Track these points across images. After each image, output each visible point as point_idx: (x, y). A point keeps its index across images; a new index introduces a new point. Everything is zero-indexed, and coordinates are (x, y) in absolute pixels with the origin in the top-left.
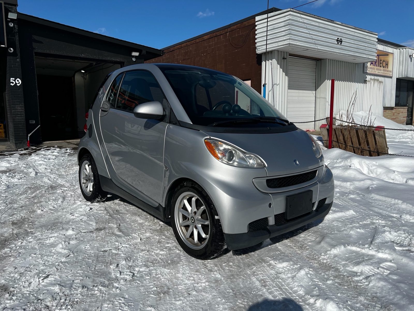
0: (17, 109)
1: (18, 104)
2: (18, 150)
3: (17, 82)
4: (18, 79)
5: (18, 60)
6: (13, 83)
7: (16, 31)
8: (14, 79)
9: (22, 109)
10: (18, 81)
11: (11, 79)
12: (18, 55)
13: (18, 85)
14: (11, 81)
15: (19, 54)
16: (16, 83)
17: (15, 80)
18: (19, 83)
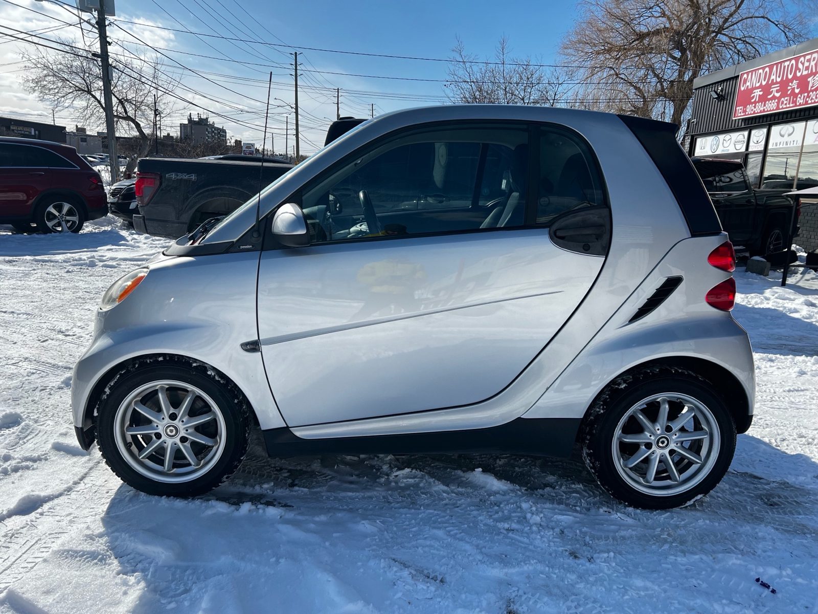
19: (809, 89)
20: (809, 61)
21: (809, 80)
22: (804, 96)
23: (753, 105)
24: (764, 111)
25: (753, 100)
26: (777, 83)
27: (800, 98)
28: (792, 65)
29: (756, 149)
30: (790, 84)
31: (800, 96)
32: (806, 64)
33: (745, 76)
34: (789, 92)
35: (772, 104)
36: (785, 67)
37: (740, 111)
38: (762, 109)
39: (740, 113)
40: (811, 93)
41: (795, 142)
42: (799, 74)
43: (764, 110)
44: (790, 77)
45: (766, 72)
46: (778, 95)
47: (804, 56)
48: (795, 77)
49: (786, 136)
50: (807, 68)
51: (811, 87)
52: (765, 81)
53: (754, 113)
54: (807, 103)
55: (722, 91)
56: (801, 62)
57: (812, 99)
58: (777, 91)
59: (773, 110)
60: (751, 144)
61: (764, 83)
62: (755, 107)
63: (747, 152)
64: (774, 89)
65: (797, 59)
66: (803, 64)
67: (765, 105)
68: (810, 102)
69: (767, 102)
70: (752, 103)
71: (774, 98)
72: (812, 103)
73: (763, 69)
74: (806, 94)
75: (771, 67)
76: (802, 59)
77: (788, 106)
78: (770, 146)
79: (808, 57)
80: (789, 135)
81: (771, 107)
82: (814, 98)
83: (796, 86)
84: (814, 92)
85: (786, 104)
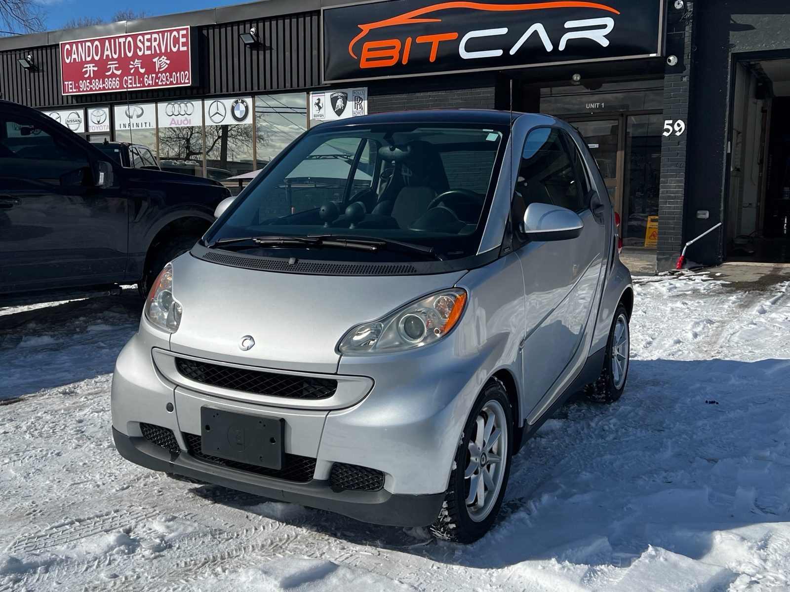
0: (670, 187)
1: (672, 176)
2: (660, 274)
3: (677, 128)
4: (679, 122)
5: (685, 79)
6: (668, 130)
7: (689, 15)
8: (671, 122)
9: (680, 187)
10: (679, 125)
11: (667, 122)
12: (685, 69)
13: (678, 134)
14: (666, 127)
15: (688, 67)
16: (674, 131)
17: (672, 125)
18: (680, 130)
19: (157, 70)
20: (149, 40)
21: (154, 60)
22: (152, 77)
23: (88, 81)
24: (104, 89)
25: (86, 76)
26: (113, 59)
27: (148, 78)
28: (129, 42)
29: (99, 131)
30: (132, 63)
31: (146, 76)
32: (147, 44)
33: (68, 46)
34: (132, 71)
35: (113, 82)
36: (120, 43)
37: (70, 86)
38: (101, 86)
39: (71, 88)
40: (160, 75)
41: (148, 125)
42: (140, 54)
43: (104, 87)
44: (130, 55)
45: (97, 45)
46: (118, 73)
47: (143, 35)
48: (135, 56)
49: (135, 117)
50: (149, 48)
51: (159, 69)
52: (97, 55)
53: (91, 90)
54: (157, 84)
55: (33, 59)
56: (140, 40)
57: (162, 81)
58: (116, 69)
59: (116, 89)
60: (90, 124)
61: (97, 58)
62: (91, 83)
63: (87, 134)
64: (111, 66)
65: (135, 37)
66: (143, 43)
67: (104, 83)
68: (160, 83)
69: (106, 79)
70: (86, 79)
71: (113, 75)
72: (162, 85)
73: (92, 42)
74: (154, 75)
75: (102, 42)
76: (140, 37)
77: (134, 86)
78: (117, 127)
79: (147, 37)
80: (139, 116)
81: (112, 86)
82: (165, 79)
83: (139, 66)
84: (164, 74)
85: (131, 84)
